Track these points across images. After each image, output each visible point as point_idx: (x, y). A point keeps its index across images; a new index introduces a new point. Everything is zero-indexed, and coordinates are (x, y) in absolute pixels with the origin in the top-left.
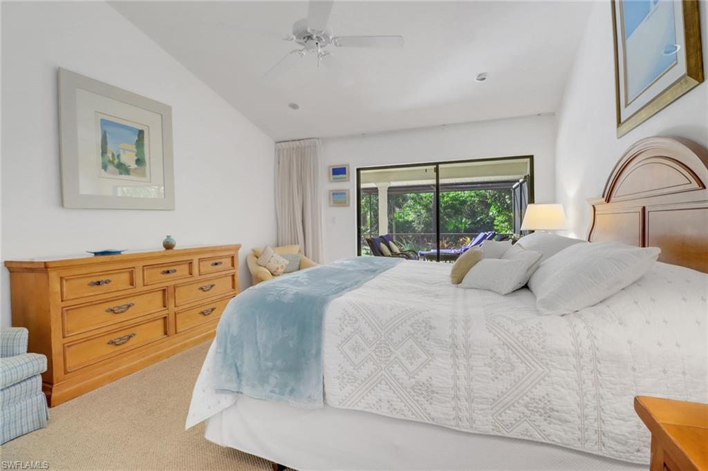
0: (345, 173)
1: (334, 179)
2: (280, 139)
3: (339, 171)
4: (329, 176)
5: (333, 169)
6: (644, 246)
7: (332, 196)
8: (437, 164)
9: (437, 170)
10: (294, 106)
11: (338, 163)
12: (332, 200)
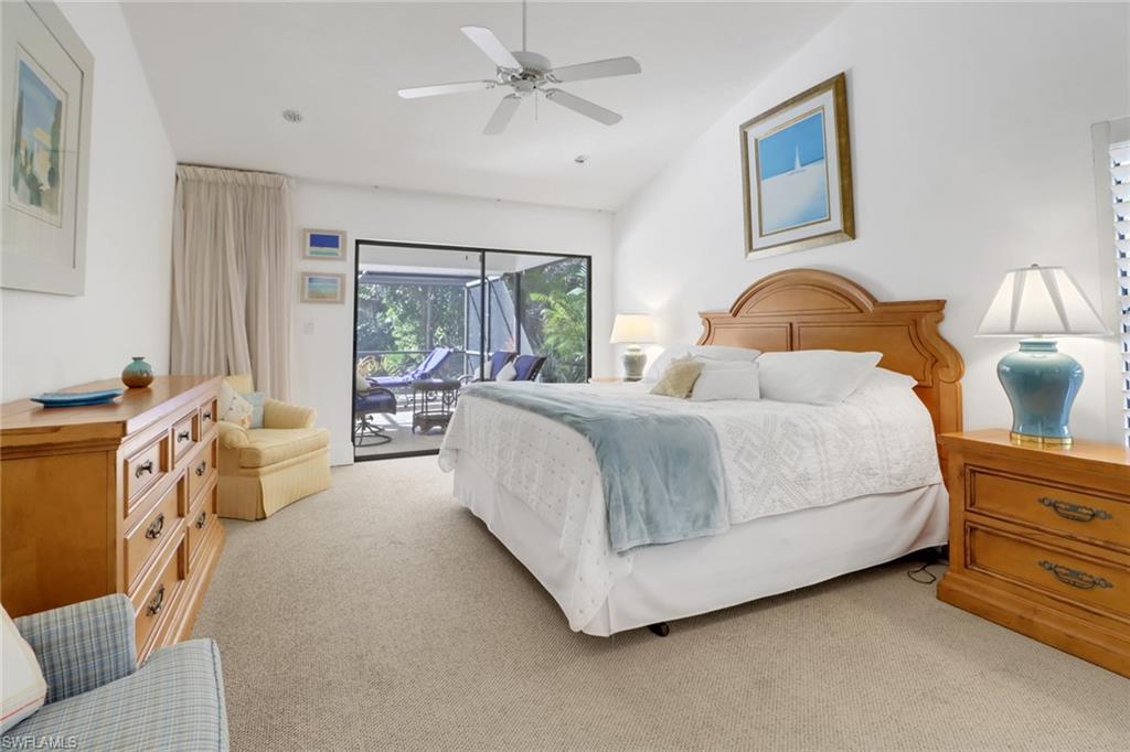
0: (336, 246)
1: (312, 253)
2: (185, 161)
3: (324, 241)
4: (304, 245)
5: (312, 236)
6: (792, 350)
7: (307, 282)
8: (483, 251)
9: (483, 260)
10: (293, 117)
11: (325, 225)
12: (307, 290)
